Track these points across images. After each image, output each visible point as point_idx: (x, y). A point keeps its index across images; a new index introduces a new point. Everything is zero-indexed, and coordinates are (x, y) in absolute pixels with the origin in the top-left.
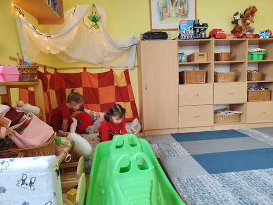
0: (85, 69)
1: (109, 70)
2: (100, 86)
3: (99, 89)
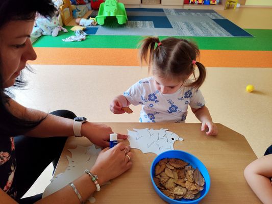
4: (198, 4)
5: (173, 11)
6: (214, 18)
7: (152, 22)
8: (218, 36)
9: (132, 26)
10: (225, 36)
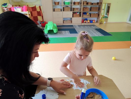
0: (28, 5)
1: (35, 6)
2: (32, 11)
3: (32, 12)
4: (88, 22)
5: (77, 26)
6: (95, 28)
7: (69, 31)
8: (97, 36)
9: (60, 33)
10: (100, 36)
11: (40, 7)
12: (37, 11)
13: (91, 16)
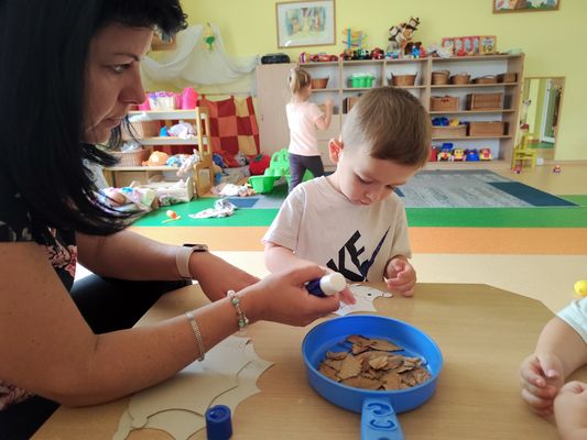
1: (229, 97)
2: (219, 116)
3: (219, 119)
6: (490, 181)
11: (249, 101)
12: (238, 118)
13: (468, 134)
